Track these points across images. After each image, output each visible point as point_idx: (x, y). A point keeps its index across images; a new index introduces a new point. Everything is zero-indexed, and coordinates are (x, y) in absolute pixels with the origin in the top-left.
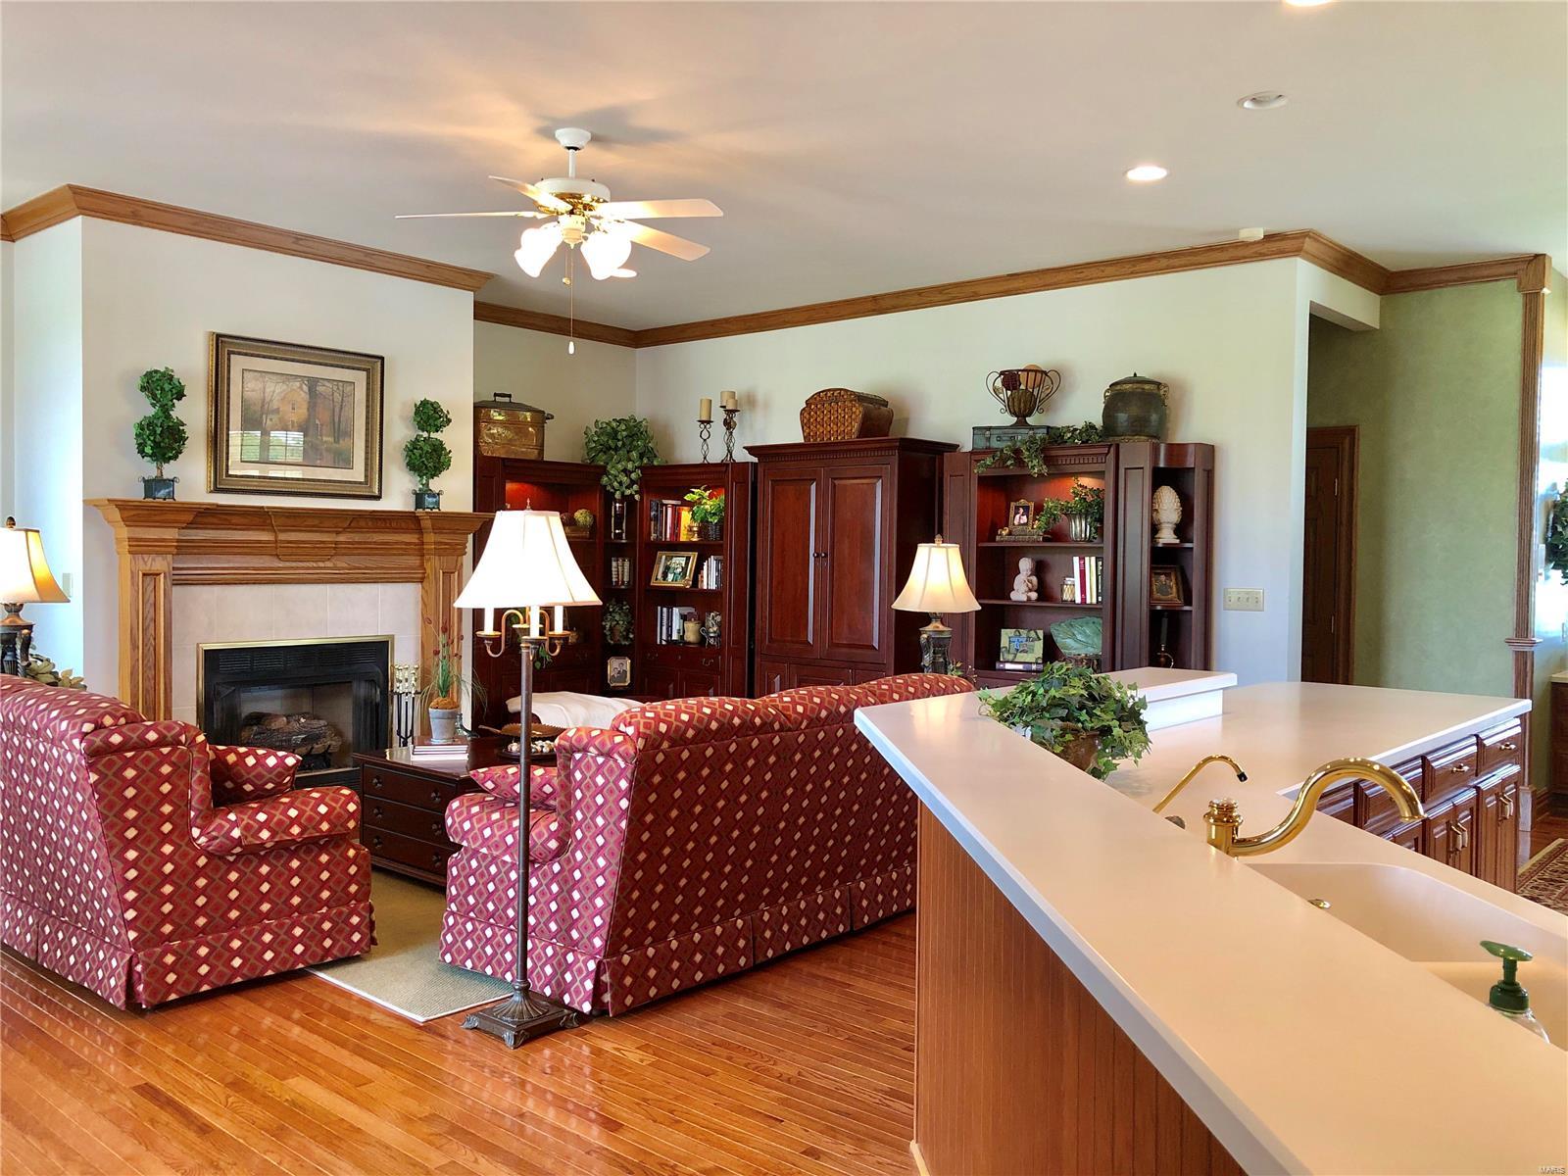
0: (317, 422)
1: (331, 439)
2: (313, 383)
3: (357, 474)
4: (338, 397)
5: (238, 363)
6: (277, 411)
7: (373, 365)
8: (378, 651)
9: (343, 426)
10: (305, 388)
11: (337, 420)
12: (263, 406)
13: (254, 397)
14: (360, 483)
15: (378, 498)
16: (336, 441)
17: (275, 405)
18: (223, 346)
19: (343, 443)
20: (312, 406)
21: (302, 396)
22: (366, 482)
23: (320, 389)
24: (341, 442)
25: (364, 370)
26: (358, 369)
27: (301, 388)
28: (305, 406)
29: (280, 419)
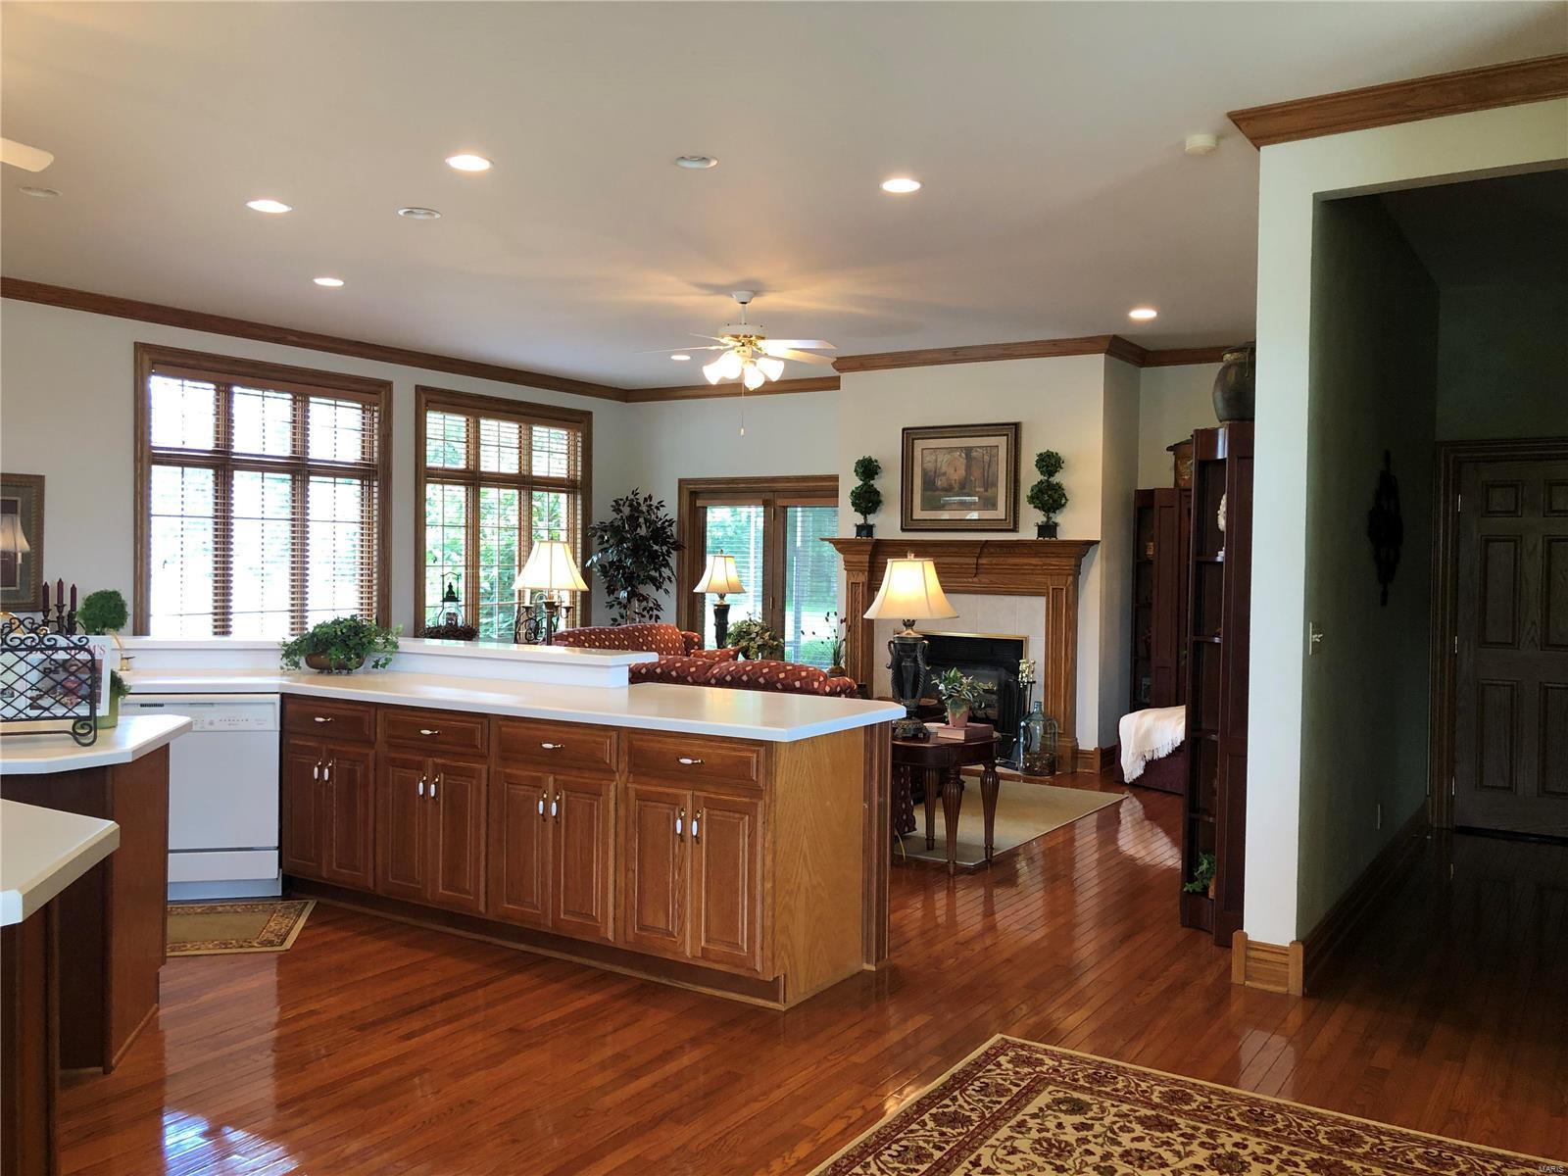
0: (972, 478)
1: (982, 490)
2: (968, 450)
3: (1000, 513)
4: (987, 458)
5: (919, 445)
6: (945, 473)
7: (1012, 431)
8: (1015, 648)
9: (990, 479)
10: (963, 455)
11: (986, 474)
12: (935, 472)
13: (930, 466)
14: (1001, 520)
15: (1015, 529)
16: (986, 490)
17: (944, 469)
18: (910, 435)
19: (990, 492)
20: (968, 467)
21: (961, 463)
22: (1006, 520)
23: (974, 454)
24: (989, 490)
25: (1004, 435)
26: (1000, 435)
27: (960, 455)
28: (964, 467)
29: (947, 480)
